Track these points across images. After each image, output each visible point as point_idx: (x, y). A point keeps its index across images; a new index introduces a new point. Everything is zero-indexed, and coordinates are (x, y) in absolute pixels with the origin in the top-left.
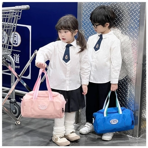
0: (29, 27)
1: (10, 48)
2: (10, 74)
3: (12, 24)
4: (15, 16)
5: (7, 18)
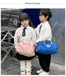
5: (14, 14)
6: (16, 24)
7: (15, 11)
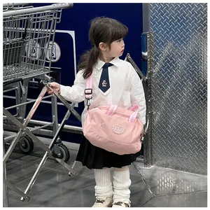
0: (72, 33)
1: (47, 64)
2: (50, 102)
3: (49, 30)
4: (52, 19)
5: (38, 23)
6: (34, 55)
7: (39, 15)
